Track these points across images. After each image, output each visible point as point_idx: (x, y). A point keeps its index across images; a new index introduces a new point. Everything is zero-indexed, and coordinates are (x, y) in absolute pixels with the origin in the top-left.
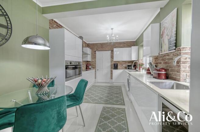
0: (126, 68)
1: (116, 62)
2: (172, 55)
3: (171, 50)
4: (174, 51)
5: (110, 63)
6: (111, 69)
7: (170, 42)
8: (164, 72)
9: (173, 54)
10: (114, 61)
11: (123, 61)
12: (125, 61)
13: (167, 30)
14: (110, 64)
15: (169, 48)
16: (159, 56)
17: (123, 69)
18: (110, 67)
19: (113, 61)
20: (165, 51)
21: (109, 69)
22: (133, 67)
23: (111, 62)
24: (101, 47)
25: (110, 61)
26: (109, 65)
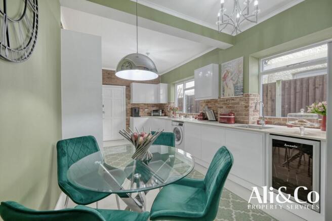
0: (149, 114)
1: (135, 104)
2: (238, 100)
3: (238, 95)
4: (242, 96)
5: (125, 106)
6: (127, 116)
7: (236, 87)
8: (233, 117)
9: (240, 99)
10: (131, 103)
11: (145, 104)
12: (148, 104)
13: (231, 75)
14: (125, 108)
15: (235, 93)
16: (219, 100)
17: (145, 116)
18: (125, 113)
19: (129, 103)
20: (229, 95)
21: (124, 117)
22: (161, 112)
23: (127, 105)
24: (108, 78)
25: (125, 104)
26: (122, 110)
